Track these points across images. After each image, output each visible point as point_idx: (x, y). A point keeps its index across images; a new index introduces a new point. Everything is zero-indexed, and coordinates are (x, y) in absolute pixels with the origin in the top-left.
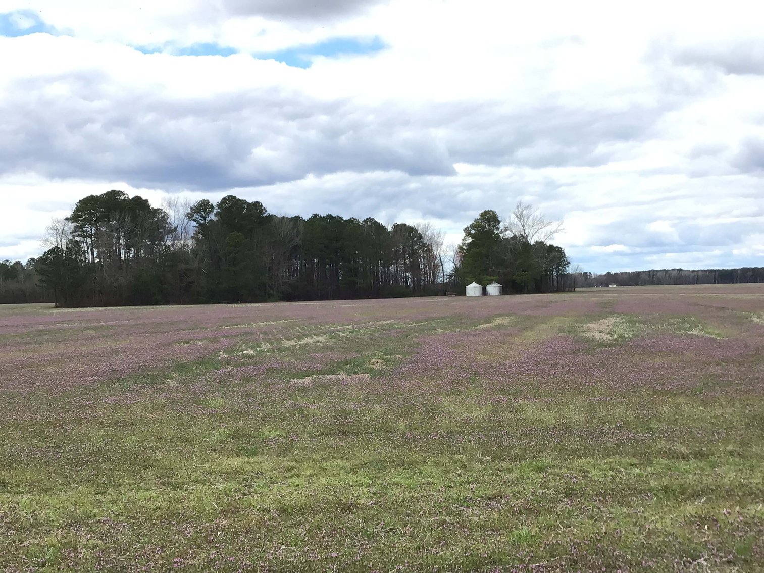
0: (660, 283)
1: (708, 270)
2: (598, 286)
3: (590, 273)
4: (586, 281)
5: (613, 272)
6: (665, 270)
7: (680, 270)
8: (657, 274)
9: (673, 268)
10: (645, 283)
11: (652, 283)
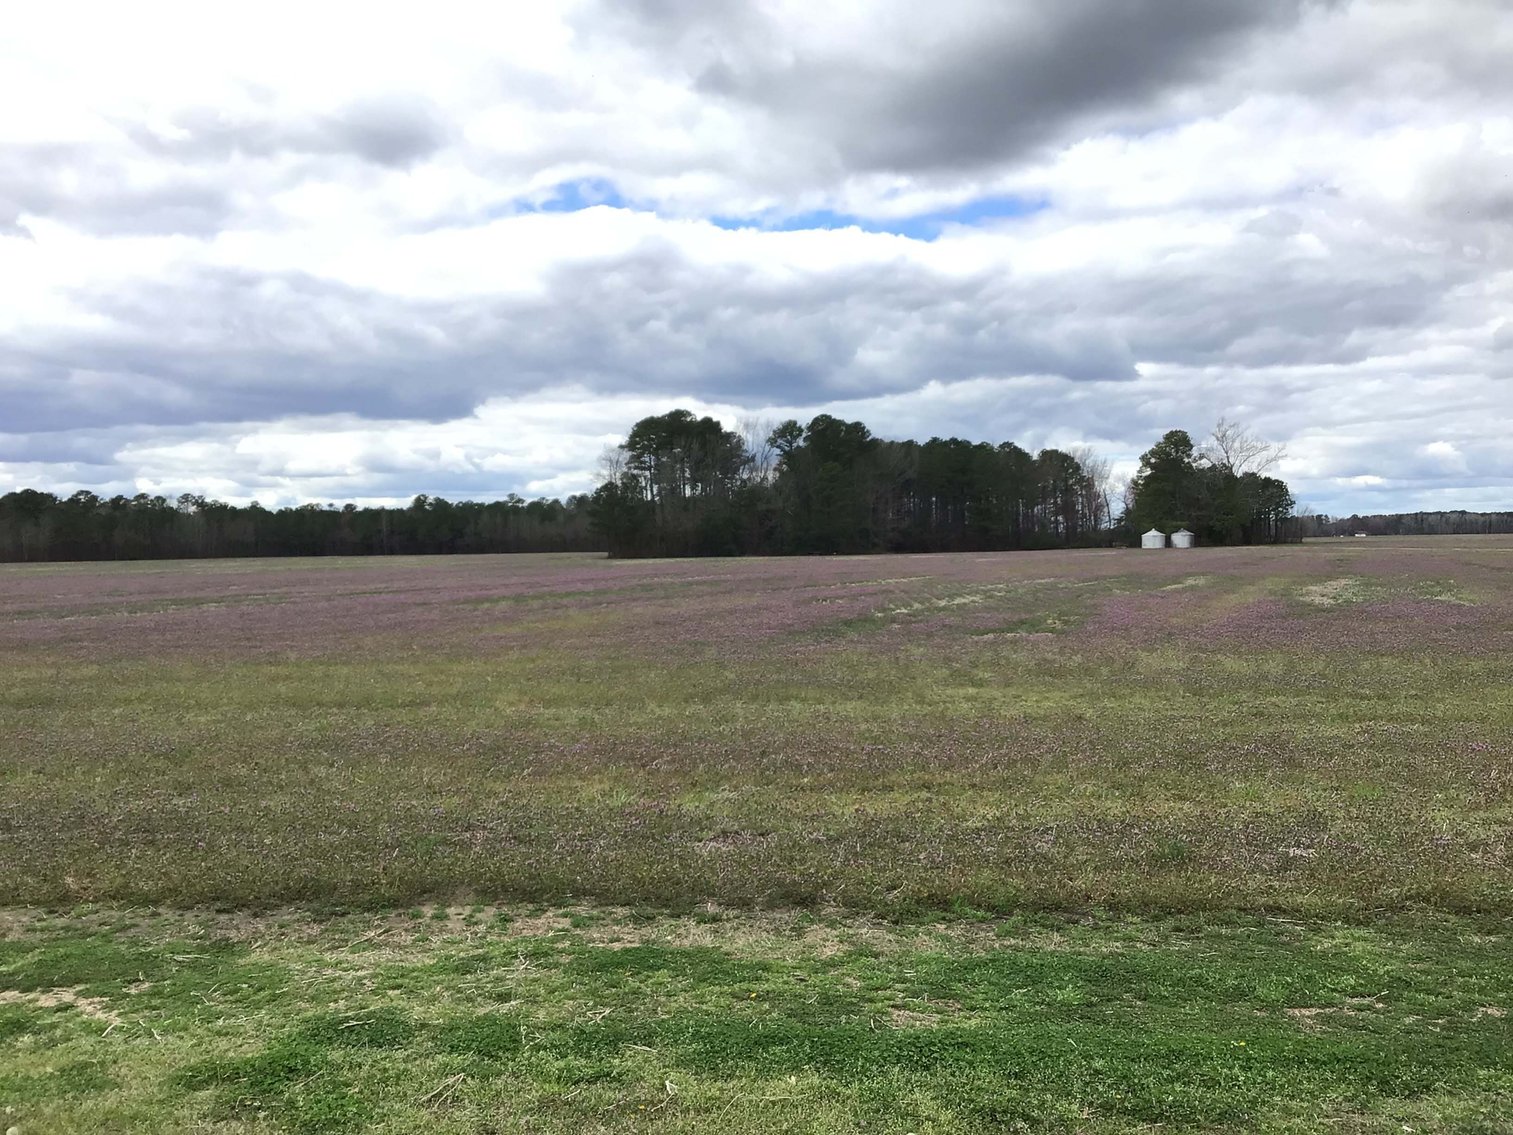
0: (1432, 531)
1: (1506, 513)
2: (1337, 534)
3: (1326, 516)
4: (1320, 527)
5: (1360, 515)
6: (1439, 513)
7: (1463, 513)
8: (1427, 519)
9: (1453, 510)
10: (1409, 532)
11: (1420, 531)
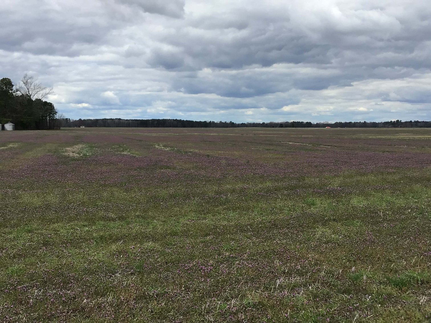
0: (109, 126)
1: (135, 120)
2: (74, 127)
3: (69, 119)
4: (67, 123)
5: (82, 119)
6: (111, 119)
7: (120, 119)
8: (107, 121)
9: (116, 118)
10: (101, 126)
11: (105, 126)
